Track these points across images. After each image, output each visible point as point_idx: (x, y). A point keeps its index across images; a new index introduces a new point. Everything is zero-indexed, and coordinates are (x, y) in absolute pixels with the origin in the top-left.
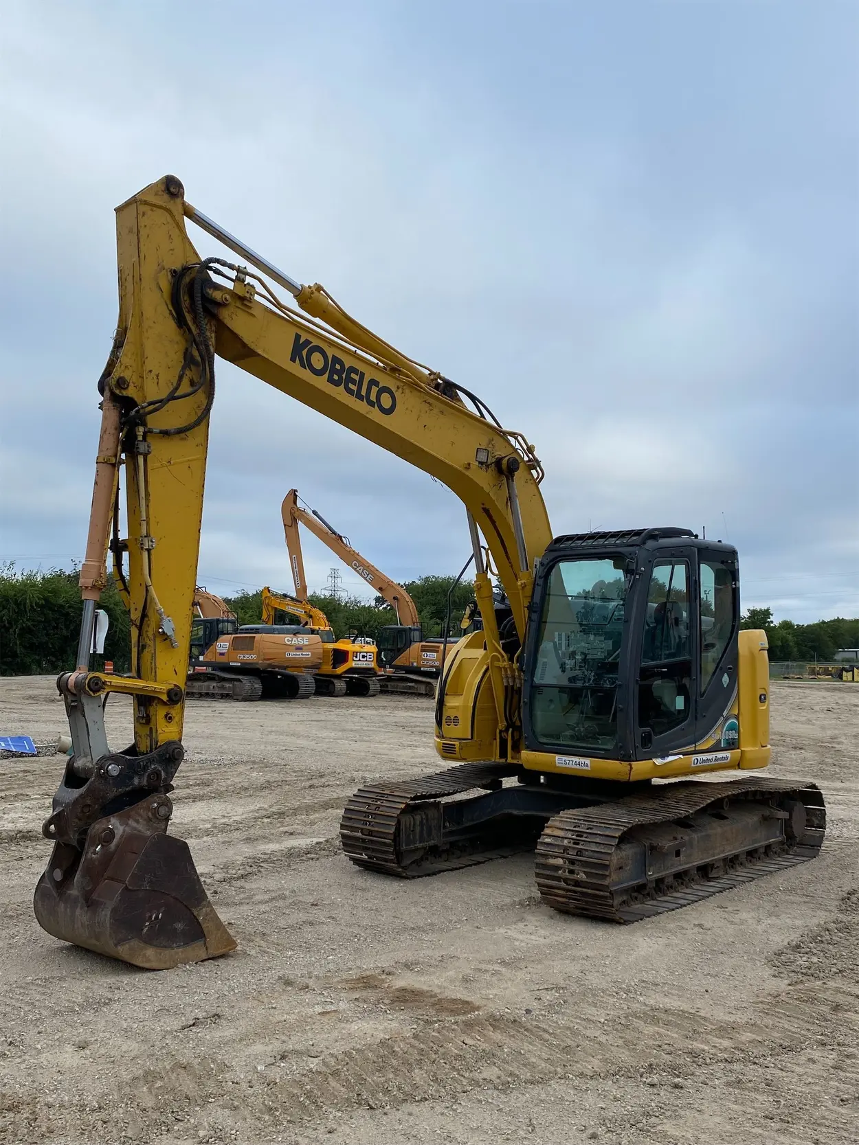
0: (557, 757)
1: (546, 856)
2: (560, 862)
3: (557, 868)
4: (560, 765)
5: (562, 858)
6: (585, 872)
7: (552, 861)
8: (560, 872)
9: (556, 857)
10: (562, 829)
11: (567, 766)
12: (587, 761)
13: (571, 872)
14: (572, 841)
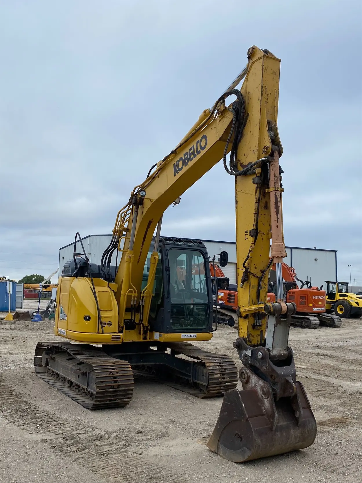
0: (182, 334)
1: (213, 375)
2: (219, 375)
3: (218, 378)
4: (183, 338)
5: (219, 374)
6: (229, 377)
7: (216, 376)
8: (219, 380)
9: (217, 374)
10: (213, 363)
11: (186, 338)
12: (195, 334)
13: (224, 378)
14: (219, 366)
